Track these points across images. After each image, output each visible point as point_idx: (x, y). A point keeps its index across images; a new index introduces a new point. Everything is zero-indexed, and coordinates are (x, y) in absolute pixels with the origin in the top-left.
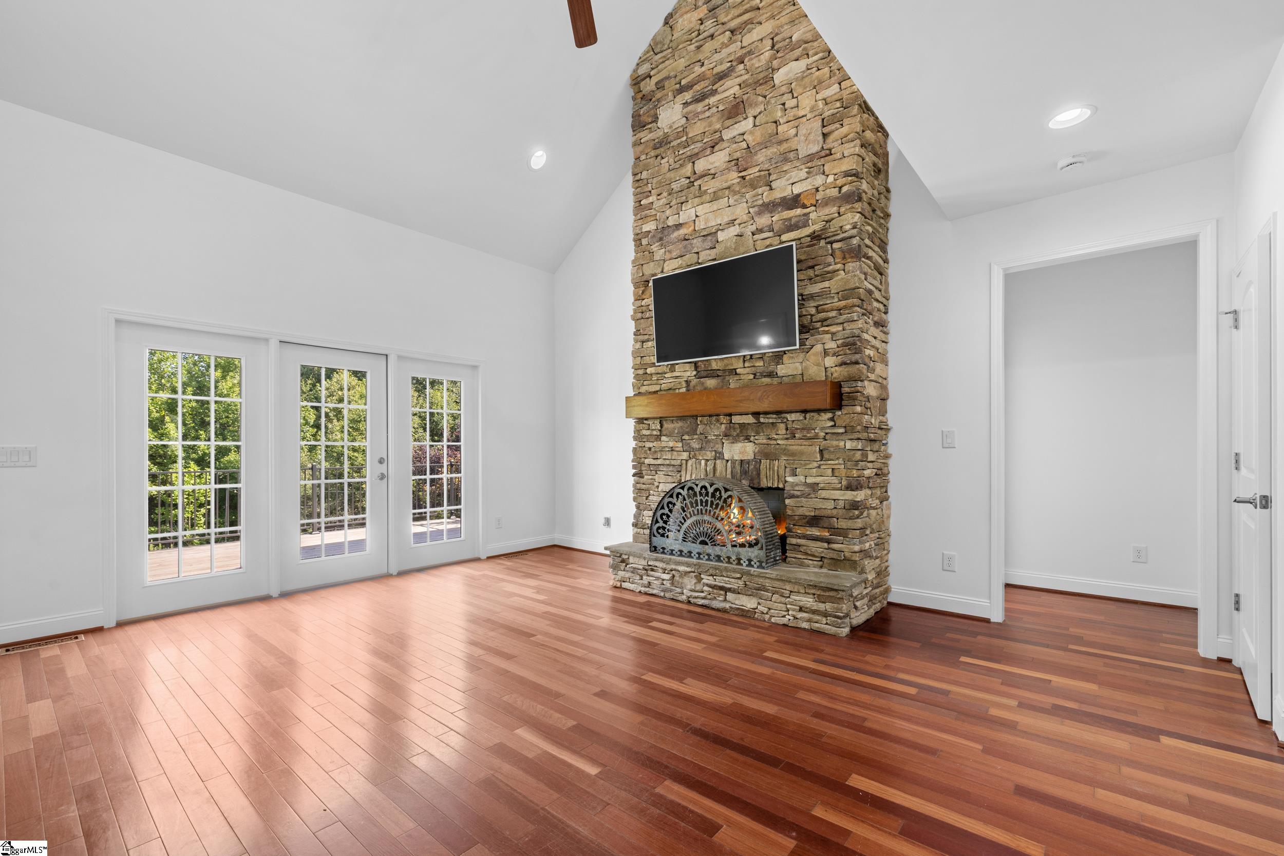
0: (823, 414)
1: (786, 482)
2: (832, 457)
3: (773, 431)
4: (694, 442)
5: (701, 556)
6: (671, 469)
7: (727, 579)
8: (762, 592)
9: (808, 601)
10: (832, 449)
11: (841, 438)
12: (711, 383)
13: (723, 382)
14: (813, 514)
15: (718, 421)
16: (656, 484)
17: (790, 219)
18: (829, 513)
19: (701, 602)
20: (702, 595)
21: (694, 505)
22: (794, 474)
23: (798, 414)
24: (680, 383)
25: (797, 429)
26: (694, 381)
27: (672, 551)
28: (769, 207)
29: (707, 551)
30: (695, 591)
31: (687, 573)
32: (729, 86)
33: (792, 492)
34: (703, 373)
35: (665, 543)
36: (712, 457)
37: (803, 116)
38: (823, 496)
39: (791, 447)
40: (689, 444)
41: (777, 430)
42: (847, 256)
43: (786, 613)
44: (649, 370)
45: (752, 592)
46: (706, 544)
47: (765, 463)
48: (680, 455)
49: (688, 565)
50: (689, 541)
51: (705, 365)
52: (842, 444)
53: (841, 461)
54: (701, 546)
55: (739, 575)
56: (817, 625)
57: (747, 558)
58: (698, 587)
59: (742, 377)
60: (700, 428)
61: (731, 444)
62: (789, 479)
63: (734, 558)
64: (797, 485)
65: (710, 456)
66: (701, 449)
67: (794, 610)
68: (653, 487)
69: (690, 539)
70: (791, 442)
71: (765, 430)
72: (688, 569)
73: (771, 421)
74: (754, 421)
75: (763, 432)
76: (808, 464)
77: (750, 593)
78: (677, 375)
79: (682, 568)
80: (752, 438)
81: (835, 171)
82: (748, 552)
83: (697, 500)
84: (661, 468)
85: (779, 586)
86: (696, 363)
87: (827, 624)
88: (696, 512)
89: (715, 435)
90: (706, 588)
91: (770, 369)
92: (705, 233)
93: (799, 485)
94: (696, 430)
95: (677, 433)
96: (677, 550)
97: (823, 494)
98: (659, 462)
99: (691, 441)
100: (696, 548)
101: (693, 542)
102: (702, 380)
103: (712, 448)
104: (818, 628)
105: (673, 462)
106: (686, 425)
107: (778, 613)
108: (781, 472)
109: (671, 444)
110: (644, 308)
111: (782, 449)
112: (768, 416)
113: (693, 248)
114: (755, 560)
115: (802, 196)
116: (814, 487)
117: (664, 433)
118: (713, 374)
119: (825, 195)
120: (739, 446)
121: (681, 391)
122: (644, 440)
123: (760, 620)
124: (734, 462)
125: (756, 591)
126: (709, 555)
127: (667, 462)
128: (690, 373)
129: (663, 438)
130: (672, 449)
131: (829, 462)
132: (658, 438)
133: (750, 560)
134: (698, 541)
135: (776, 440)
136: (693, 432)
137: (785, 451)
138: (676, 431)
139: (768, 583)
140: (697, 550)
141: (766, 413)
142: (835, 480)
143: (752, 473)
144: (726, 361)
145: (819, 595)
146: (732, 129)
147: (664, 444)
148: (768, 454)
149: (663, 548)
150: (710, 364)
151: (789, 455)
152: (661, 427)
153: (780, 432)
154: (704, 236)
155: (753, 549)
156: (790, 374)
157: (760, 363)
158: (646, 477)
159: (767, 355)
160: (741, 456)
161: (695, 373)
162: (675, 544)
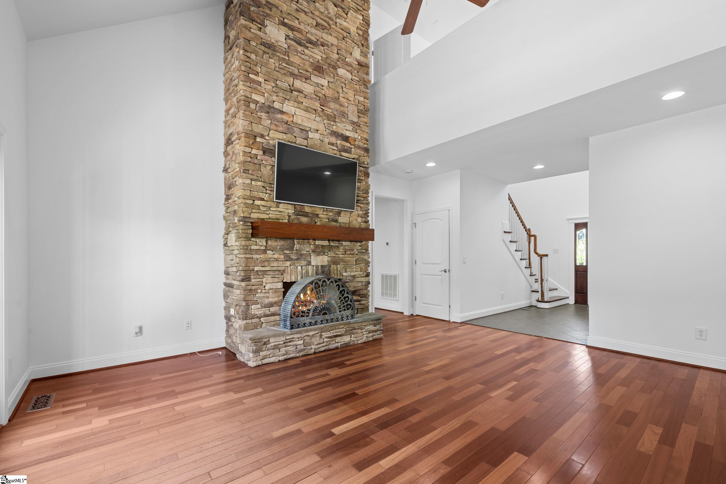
0: (357, 243)
1: (343, 275)
2: (361, 263)
3: (338, 250)
4: (293, 255)
5: (323, 322)
6: (277, 273)
7: (339, 330)
8: (354, 331)
9: (372, 328)
10: (360, 259)
11: (364, 254)
12: (304, 220)
13: (311, 220)
14: (354, 290)
15: (309, 243)
16: (264, 284)
17: (344, 146)
18: (359, 288)
19: (323, 349)
20: (325, 344)
21: (319, 293)
22: (346, 272)
23: (349, 242)
24: (284, 216)
25: (348, 249)
26: (293, 217)
27: (305, 324)
28: (335, 134)
29: (326, 318)
30: (320, 344)
31: (313, 336)
32: (315, 52)
33: (346, 280)
34: (300, 213)
35: (300, 321)
36: (305, 264)
37: (350, 100)
38: (358, 281)
39: (345, 258)
40: (289, 256)
41: (339, 250)
42: (366, 175)
43: (363, 337)
44: (257, 202)
45: (350, 332)
46: (326, 314)
47: (333, 267)
48: (285, 264)
49: (315, 330)
50: (316, 315)
51: (300, 208)
52: (364, 257)
53: (364, 264)
54: (322, 316)
55: (343, 326)
56: (375, 337)
57: (346, 316)
58: (322, 341)
59: (323, 220)
60: (297, 247)
61: (316, 257)
62: (344, 274)
63: (340, 318)
64: (348, 277)
65: (304, 264)
66: (296, 260)
67: (366, 334)
68: (262, 287)
69: (317, 314)
70: (346, 256)
71: (333, 249)
72: (316, 332)
73: (336, 245)
74: (328, 244)
75: (332, 251)
76: (352, 266)
77: (348, 333)
78: (281, 210)
79: (311, 333)
80: (326, 253)
81: (362, 135)
82: (347, 312)
83: (320, 290)
84: (268, 273)
85: (361, 325)
86: (295, 205)
87: (378, 335)
88: (320, 297)
89: (307, 251)
90: (325, 340)
91: (336, 218)
92: (302, 128)
93: (349, 276)
94: (293, 247)
95: (279, 249)
96: (308, 323)
97: (358, 279)
98: (268, 268)
99: (291, 254)
100: (319, 318)
101: (318, 315)
102: (298, 216)
103: (304, 259)
104: (376, 338)
105: (279, 269)
106: (286, 244)
107: (360, 338)
108: (341, 271)
109: (276, 256)
110: (252, 155)
111: (341, 259)
112: (334, 242)
113: (294, 133)
114: (350, 316)
115: (350, 138)
116: (354, 277)
117: (269, 248)
118: (306, 215)
119: (359, 144)
120: (320, 258)
121: (284, 221)
122: (253, 253)
123: (353, 345)
124: (317, 267)
125: (350, 331)
126: (327, 320)
127: (276, 268)
128: (291, 211)
129: (268, 252)
130: (277, 260)
131: (360, 265)
132: (265, 252)
133: (347, 317)
134: (322, 314)
135: (338, 254)
136: (291, 248)
137: (343, 260)
138: (278, 247)
139: (356, 326)
140: (321, 319)
141: (333, 240)
142: (362, 273)
143: (327, 272)
144: (313, 209)
145: (374, 323)
146: (317, 78)
147: (270, 256)
148: (335, 262)
149: (299, 325)
150: (303, 208)
151: (344, 262)
152: (266, 244)
153: (340, 251)
154: (301, 129)
155: (349, 310)
156: (344, 222)
157: (331, 214)
158: (253, 280)
159: (334, 210)
160: (322, 263)
161: (294, 211)
162: (307, 320)
